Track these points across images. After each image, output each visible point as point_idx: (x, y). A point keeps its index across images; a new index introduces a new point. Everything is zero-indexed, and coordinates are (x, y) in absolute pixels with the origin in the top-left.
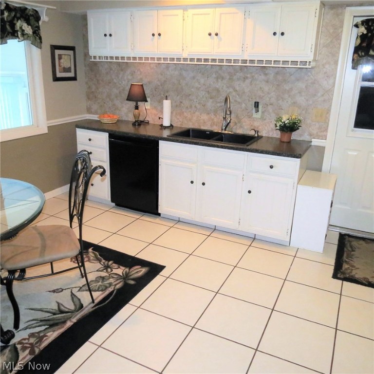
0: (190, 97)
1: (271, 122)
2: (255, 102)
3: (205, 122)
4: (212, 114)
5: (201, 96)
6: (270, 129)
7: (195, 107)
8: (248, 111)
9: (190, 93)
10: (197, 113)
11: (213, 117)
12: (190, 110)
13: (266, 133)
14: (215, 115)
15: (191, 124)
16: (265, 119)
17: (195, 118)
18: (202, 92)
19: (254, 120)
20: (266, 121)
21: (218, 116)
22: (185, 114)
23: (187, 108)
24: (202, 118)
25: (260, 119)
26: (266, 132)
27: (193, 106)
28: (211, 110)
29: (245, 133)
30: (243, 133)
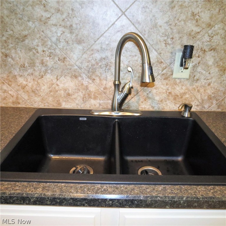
0: (27, 41)
1: (209, 84)
2: (186, 47)
3: (69, 95)
4: (84, 76)
5: (54, 39)
6: (206, 98)
7: (42, 63)
8: (163, 66)
9: (26, 33)
10: (48, 77)
11: (86, 81)
12: (30, 71)
13: (197, 106)
14: (89, 77)
15: (37, 99)
16: (198, 80)
17: (45, 88)
18: (54, 29)
19: (175, 84)
20: (198, 84)
21: (97, 81)
22: (21, 80)
23: (23, 66)
24: (61, 86)
25: (187, 79)
26: (197, 103)
27: (38, 62)
28: (80, 68)
29: (156, 109)
30: (151, 109)
